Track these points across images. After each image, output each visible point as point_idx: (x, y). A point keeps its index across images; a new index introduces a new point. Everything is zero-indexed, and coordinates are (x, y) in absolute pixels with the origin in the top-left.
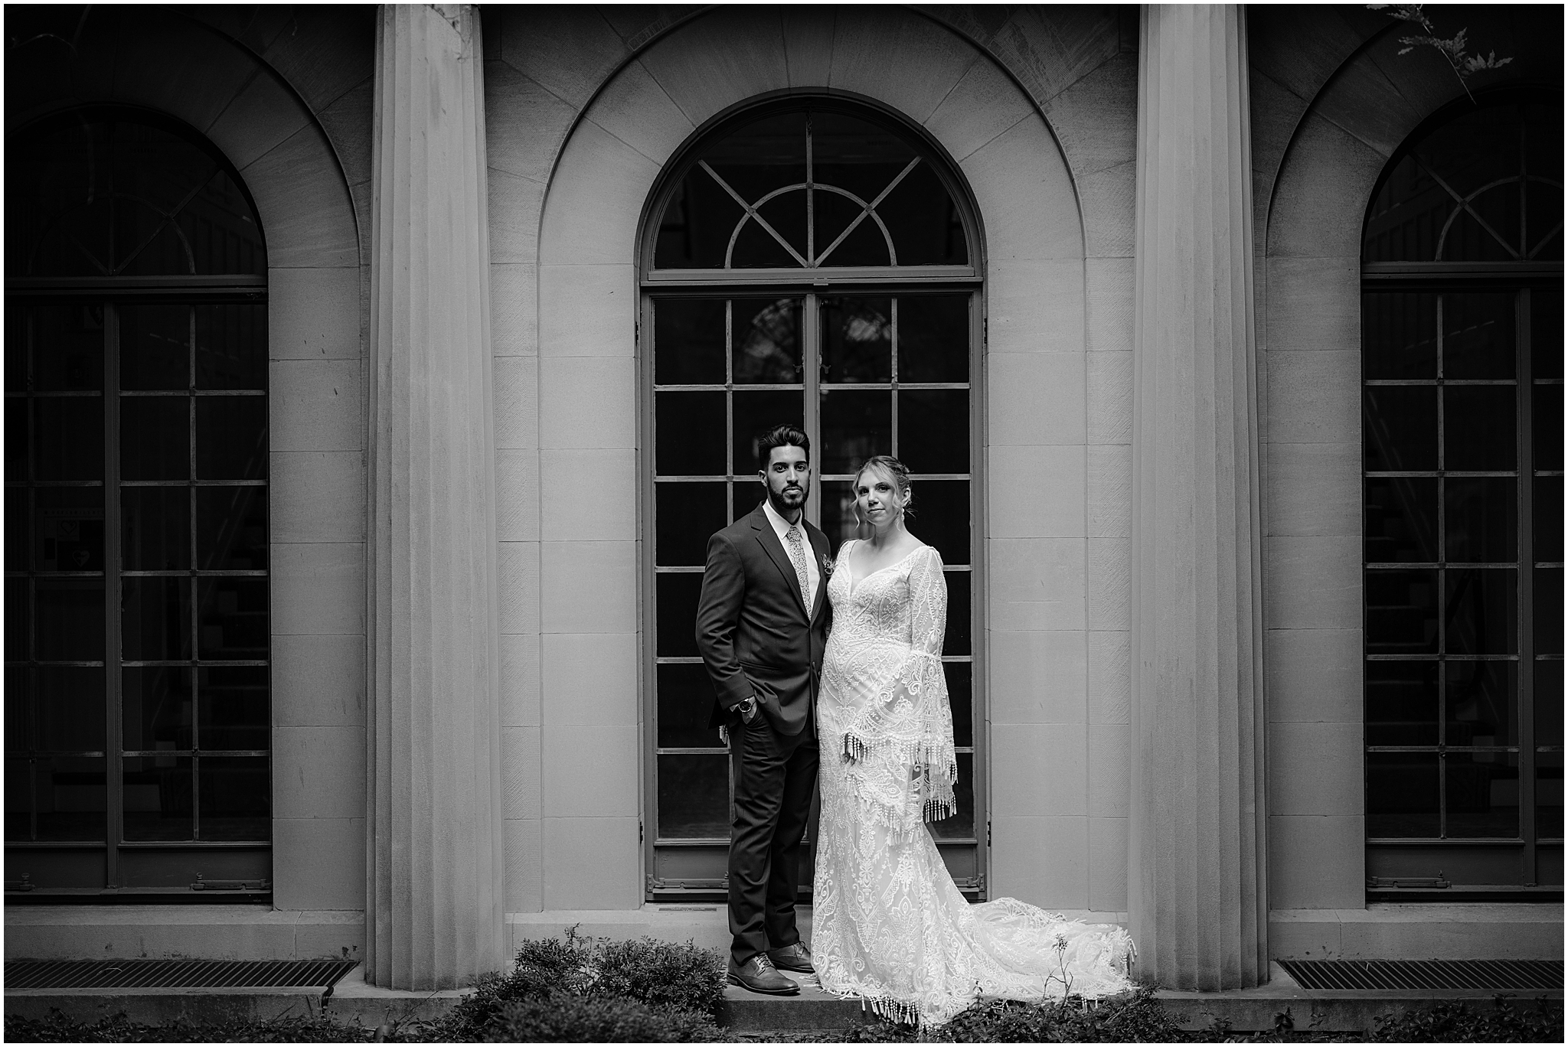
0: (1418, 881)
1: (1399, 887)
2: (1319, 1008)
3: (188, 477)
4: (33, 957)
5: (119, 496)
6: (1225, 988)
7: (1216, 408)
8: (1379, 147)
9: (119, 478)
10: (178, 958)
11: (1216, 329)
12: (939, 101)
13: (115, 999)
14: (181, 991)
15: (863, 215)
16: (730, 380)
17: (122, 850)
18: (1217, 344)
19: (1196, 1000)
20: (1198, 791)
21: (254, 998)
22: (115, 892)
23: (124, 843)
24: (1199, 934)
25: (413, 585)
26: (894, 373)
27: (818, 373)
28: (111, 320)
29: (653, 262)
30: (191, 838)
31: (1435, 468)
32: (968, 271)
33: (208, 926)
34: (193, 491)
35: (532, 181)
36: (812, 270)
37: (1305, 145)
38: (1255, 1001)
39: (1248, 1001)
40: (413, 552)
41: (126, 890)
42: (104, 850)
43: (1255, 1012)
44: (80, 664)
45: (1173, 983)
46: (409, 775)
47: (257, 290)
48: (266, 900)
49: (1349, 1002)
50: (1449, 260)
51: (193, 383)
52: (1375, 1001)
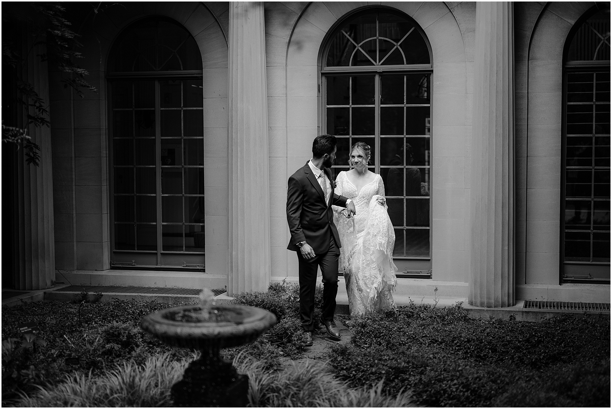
0: (581, 276)
1: (574, 278)
2: (524, 314)
3: (181, 136)
4: (133, 285)
5: (160, 142)
6: (495, 307)
7: (496, 114)
8: (569, 21)
9: (160, 136)
10: (176, 287)
11: (496, 87)
12: (418, 9)
13: (150, 297)
14: (170, 295)
15: (395, 47)
16: (351, 104)
17: (161, 254)
18: (497, 92)
19: (483, 310)
20: (488, 241)
21: (191, 298)
22: (159, 267)
23: (162, 252)
24: (487, 289)
25: (239, 171)
26: (405, 101)
27: (380, 101)
28: (157, 86)
29: (326, 64)
30: (182, 250)
31: (592, 133)
32: (429, 66)
33: (185, 278)
34: (183, 140)
35: (284, 39)
36: (378, 66)
37: (543, 21)
38: (503, 311)
39: (500, 311)
40: (239, 160)
41: (163, 266)
42: (156, 254)
43: (503, 315)
44: (149, 195)
45: (479, 304)
46: (238, 230)
47: (200, 75)
48: (203, 271)
49: (535, 312)
50: (599, 60)
51: (182, 105)
52: (543, 312)
